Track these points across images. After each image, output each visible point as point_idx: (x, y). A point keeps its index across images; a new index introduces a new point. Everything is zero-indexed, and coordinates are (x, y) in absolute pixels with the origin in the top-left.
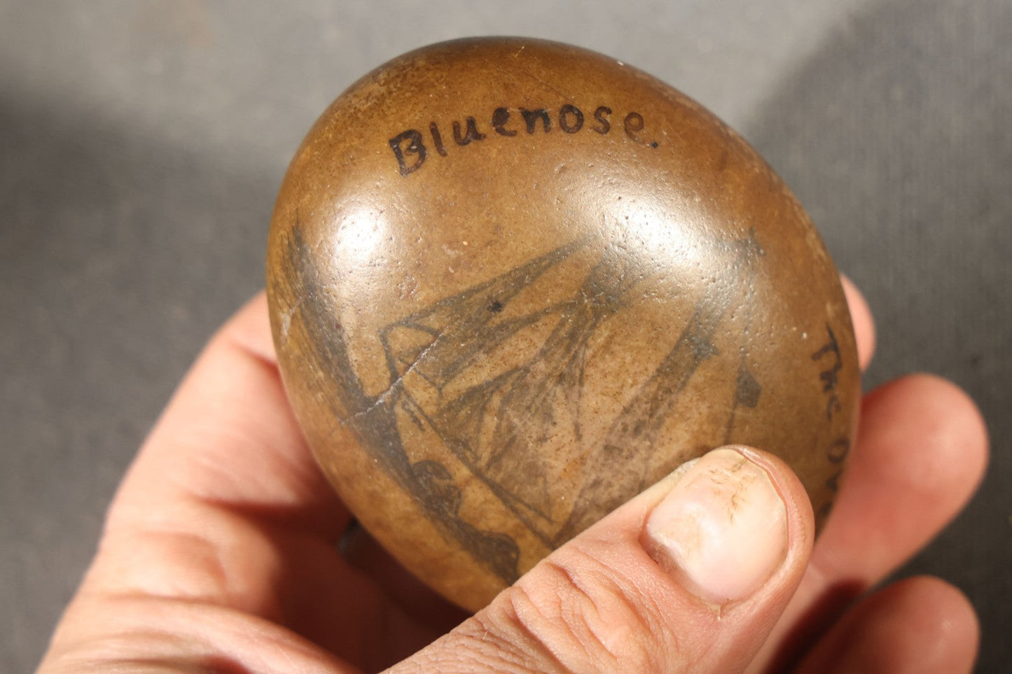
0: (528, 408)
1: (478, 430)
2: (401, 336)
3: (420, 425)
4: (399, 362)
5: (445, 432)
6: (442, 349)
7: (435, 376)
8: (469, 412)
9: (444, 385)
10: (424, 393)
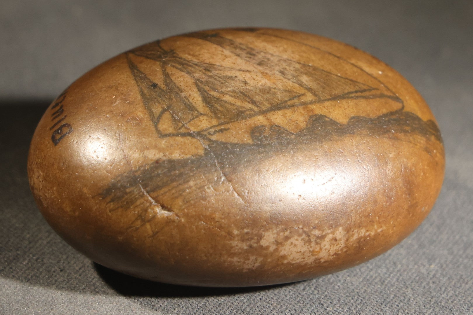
0: (222, 83)
1: (233, 105)
2: (164, 126)
3: (225, 129)
4: (181, 130)
5: (231, 119)
6: (175, 109)
7: (192, 115)
8: (219, 105)
9: (198, 112)
10: (203, 122)
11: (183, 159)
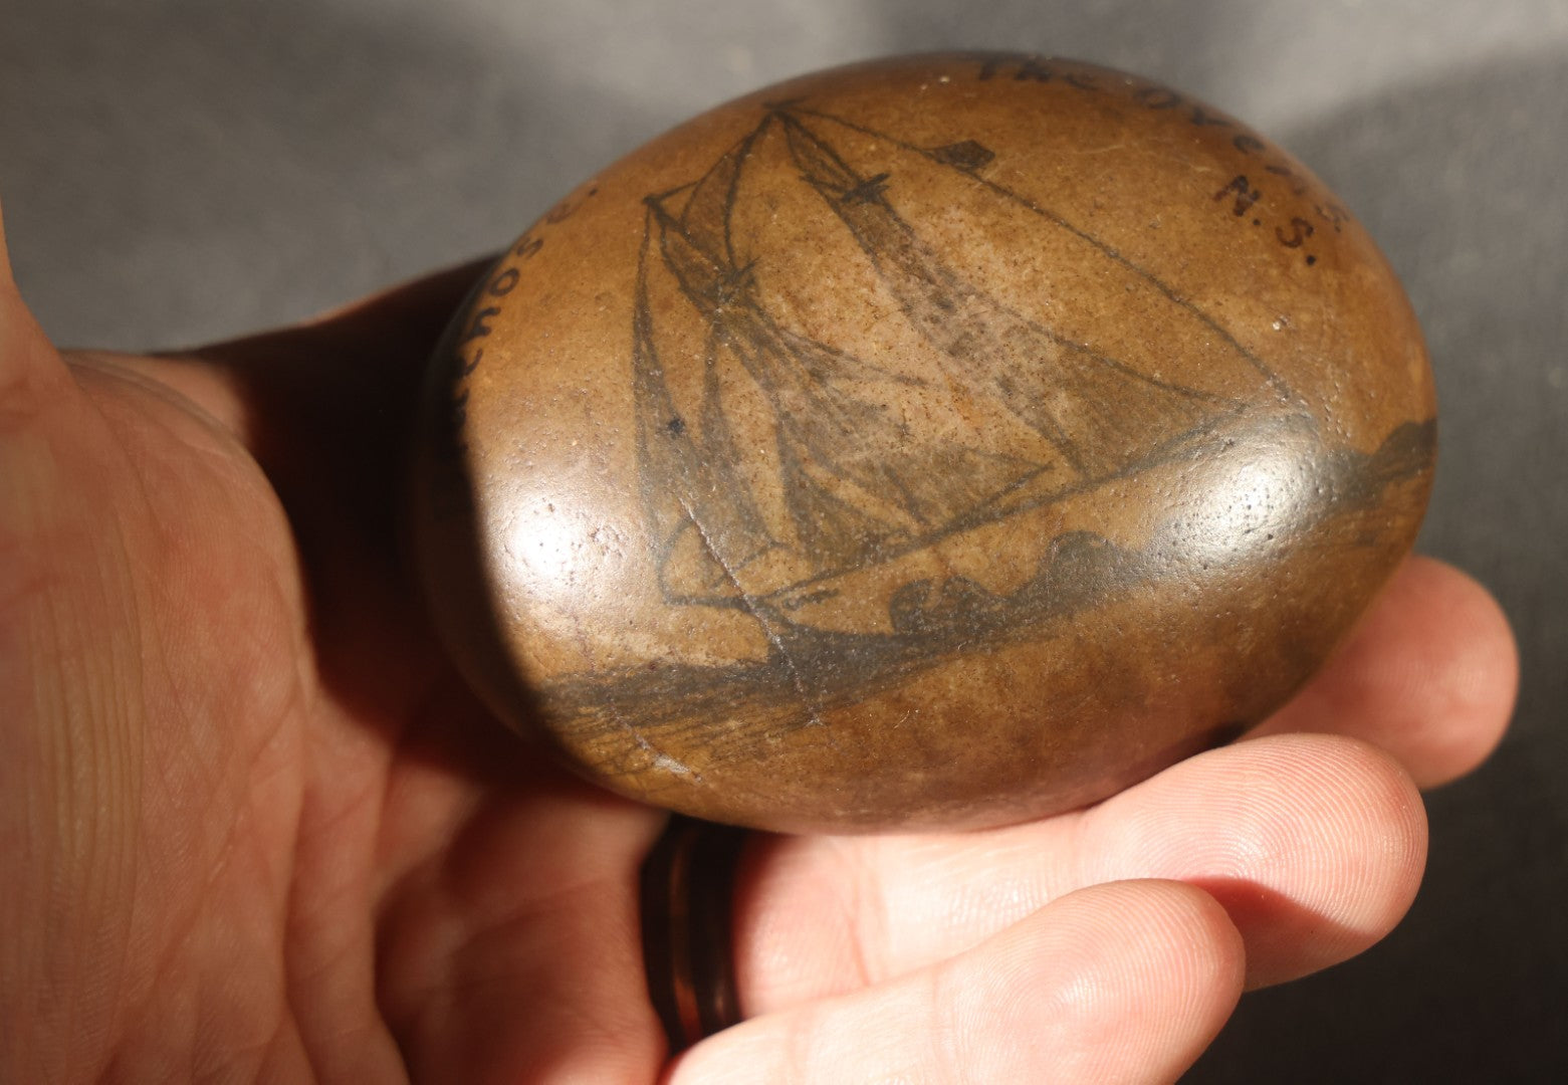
0: (845, 432)
1: (857, 513)
2: (678, 573)
3: (826, 593)
4: (718, 589)
5: (846, 561)
6: (711, 519)
7: (752, 544)
8: (823, 515)
9: (768, 535)
10: (775, 569)
11: (714, 666)
